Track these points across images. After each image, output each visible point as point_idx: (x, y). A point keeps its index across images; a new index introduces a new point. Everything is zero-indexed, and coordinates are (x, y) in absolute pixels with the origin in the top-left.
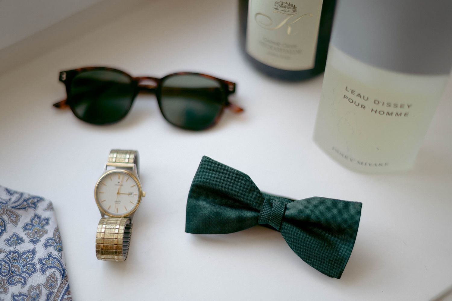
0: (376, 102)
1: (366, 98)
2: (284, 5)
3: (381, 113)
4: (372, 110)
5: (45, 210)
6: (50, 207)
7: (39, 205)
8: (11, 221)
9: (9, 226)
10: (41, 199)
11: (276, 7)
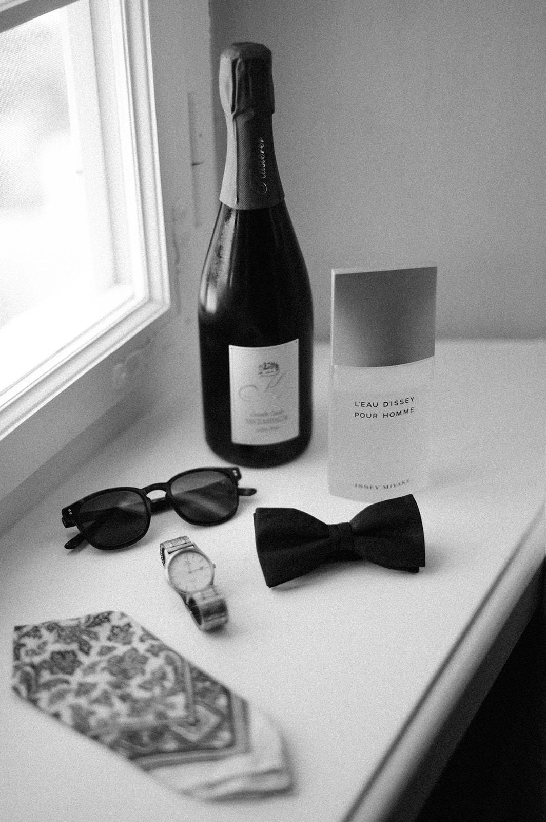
0: (386, 404)
1: (375, 405)
2: (267, 366)
3: (392, 415)
4: (384, 415)
5: (120, 619)
6: (123, 615)
7: (111, 617)
8: (92, 638)
9: (93, 643)
10: (110, 613)
11: (260, 371)
